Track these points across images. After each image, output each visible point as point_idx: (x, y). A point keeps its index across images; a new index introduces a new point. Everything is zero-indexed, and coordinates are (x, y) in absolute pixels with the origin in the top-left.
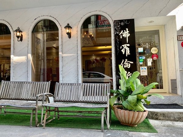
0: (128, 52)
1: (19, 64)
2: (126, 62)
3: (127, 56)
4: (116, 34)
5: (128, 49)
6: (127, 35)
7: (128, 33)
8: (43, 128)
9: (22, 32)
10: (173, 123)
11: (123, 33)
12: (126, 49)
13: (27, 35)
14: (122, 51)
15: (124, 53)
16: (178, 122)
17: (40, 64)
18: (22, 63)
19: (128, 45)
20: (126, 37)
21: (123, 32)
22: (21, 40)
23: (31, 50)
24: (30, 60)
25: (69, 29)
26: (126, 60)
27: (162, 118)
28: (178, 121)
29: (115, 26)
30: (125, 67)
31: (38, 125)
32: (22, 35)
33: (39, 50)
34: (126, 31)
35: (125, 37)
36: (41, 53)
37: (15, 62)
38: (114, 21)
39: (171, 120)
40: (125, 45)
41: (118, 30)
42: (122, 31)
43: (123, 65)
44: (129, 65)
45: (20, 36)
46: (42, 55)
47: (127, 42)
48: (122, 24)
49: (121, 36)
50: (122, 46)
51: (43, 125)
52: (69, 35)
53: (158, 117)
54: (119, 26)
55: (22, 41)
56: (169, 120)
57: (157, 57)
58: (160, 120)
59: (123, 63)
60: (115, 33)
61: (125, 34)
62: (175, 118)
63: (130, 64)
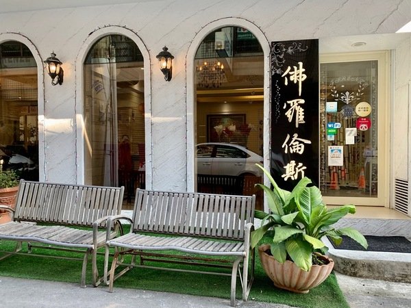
0: (300, 118)
1: (57, 136)
2: (296, 141)
3: (297, 126)
4: (276, 74)
5: (300, 111)
6: (300, 78)
7: (303, 73)
8: (108, 289)
9: (61, 63)
10: (389, 287)
11: (291, 73)
12: (296, 110)
13: (73, 70)
14: (286, 114)
15: (290, 120)
16: (401, 285)
17: (104, 130)
18: (63, 133)
19: (302, 101)
20: (298, 82)
21: (290, 71)
22: (60, 81)
23: (83, 105)
24: (81, 129)
25: (167, 61)
26: (296, 135)
27: (365, 273)
28: (400, 281)
29: (272, 55)
30: (291, 152)
31: (99, 283)
32: (61, 70)
33: (100, 102)
34: (298, 69)
35: (295, 82)
36: (104, 108)
37: (47, 131)
38: (272, 43)
39: (385, 280)
40: (295, 101)
41: (280, 64)
42: (289, 68)
43: (287, 146)
44: (300, 147)
45: (57, 72)
46: (109, 111)
47: (300, 95)
48: (290, 51)
49: (286, 79)
50: (287, 104)
51: (108, 284)
52: (168, 73)
53: (356, 270)
54: (283, 55)
55: (63, 84)
56: (381, 279)
57: (369, 124)
58: (361, 277)
59: (288, 143)
60: (273, 73)
61: (296, 74)
62: (393, 275)
63: (303, 146)
